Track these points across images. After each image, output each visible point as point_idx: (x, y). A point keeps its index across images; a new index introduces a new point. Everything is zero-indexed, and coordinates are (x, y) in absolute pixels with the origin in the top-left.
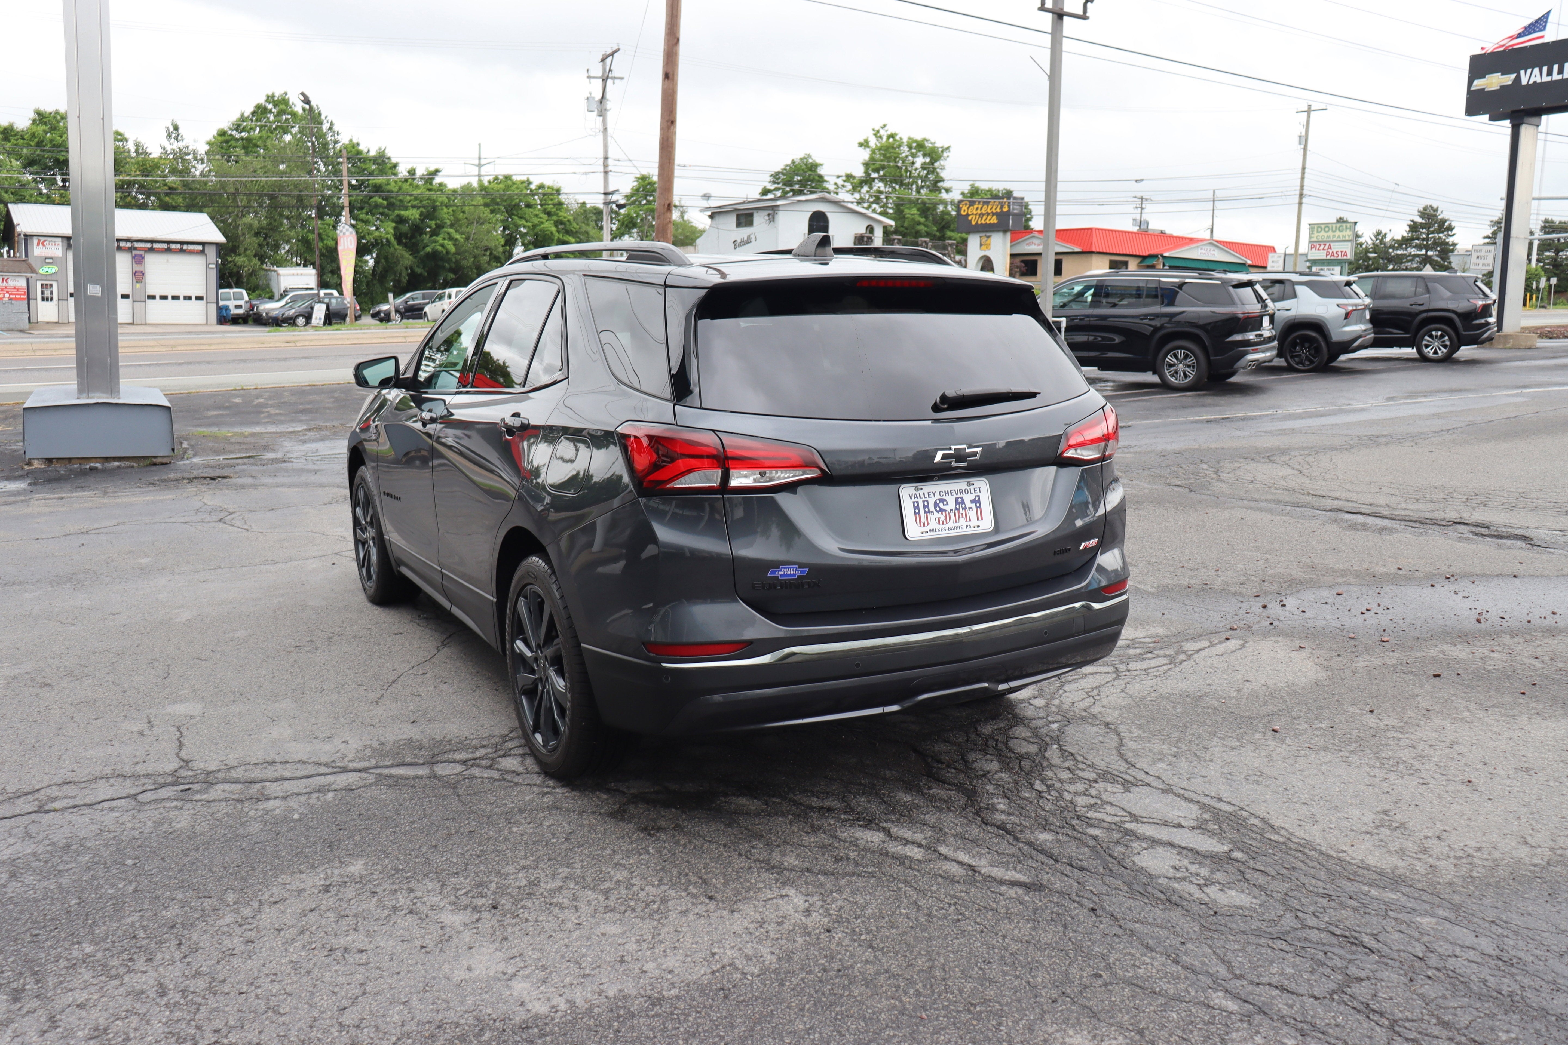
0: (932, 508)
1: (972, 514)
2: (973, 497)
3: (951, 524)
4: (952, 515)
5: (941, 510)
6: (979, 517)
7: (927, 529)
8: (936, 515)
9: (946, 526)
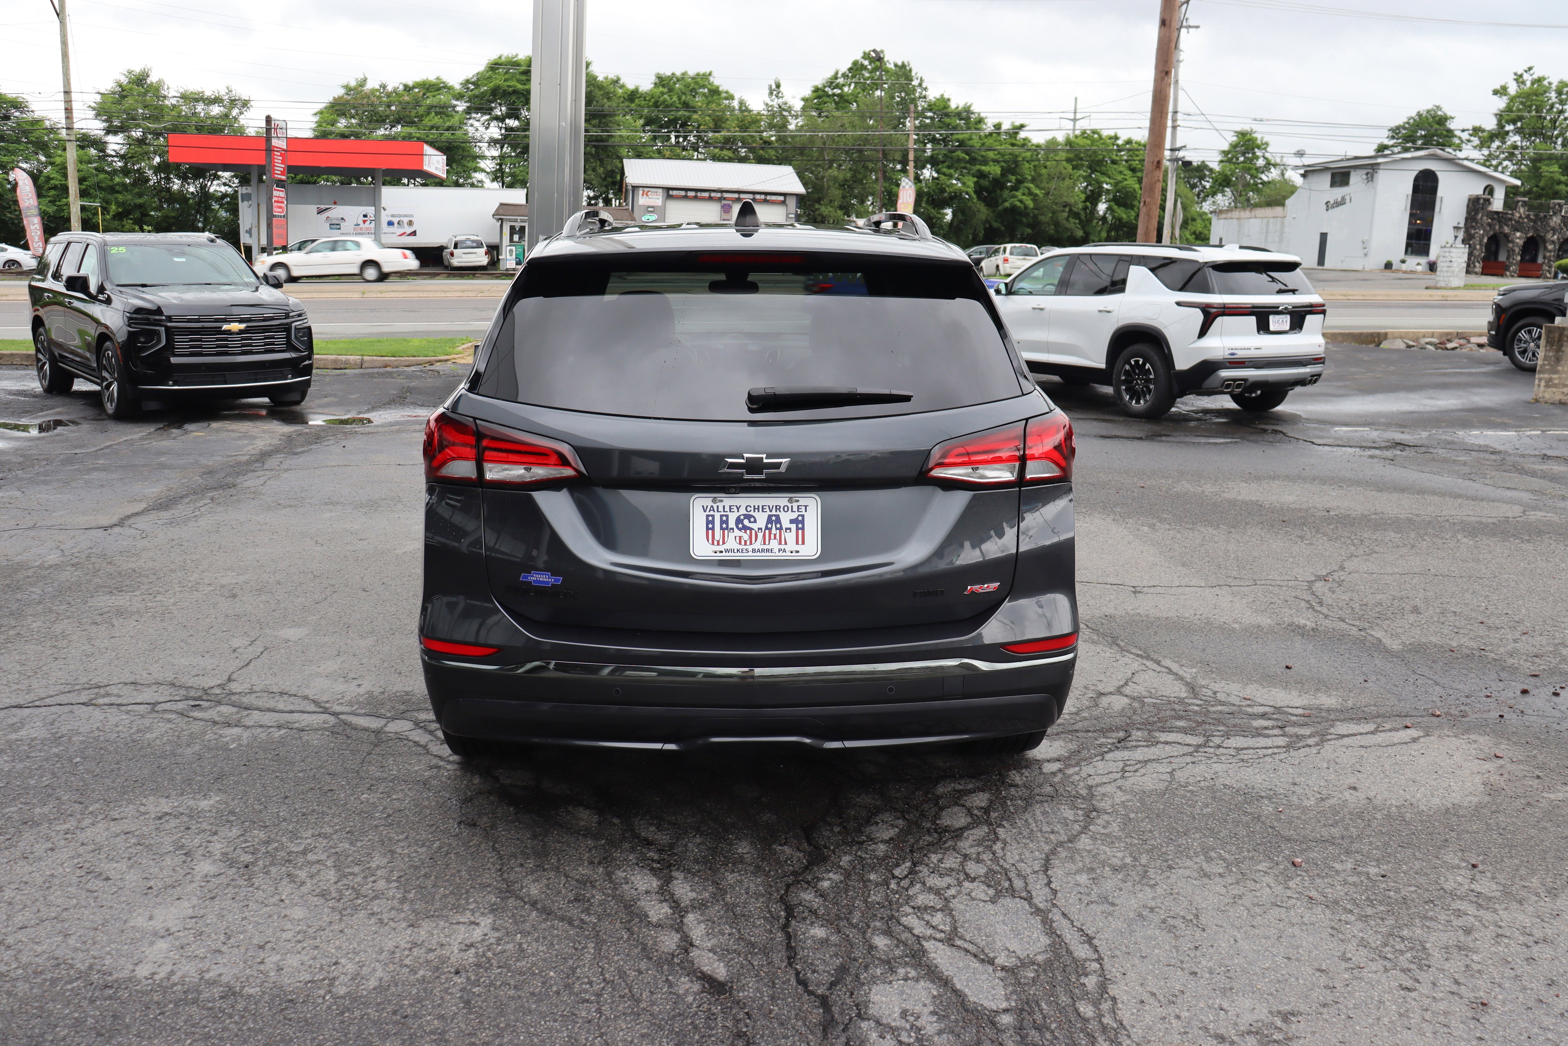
0: (732, 524)
1: (791, 537)
2: (794, 516)
3: (758, 545)
4: (760, 535)
5: (745, 528)
6: (801, 540)
7: (722, 548)
8: (737, 533)
9: (750, 548)
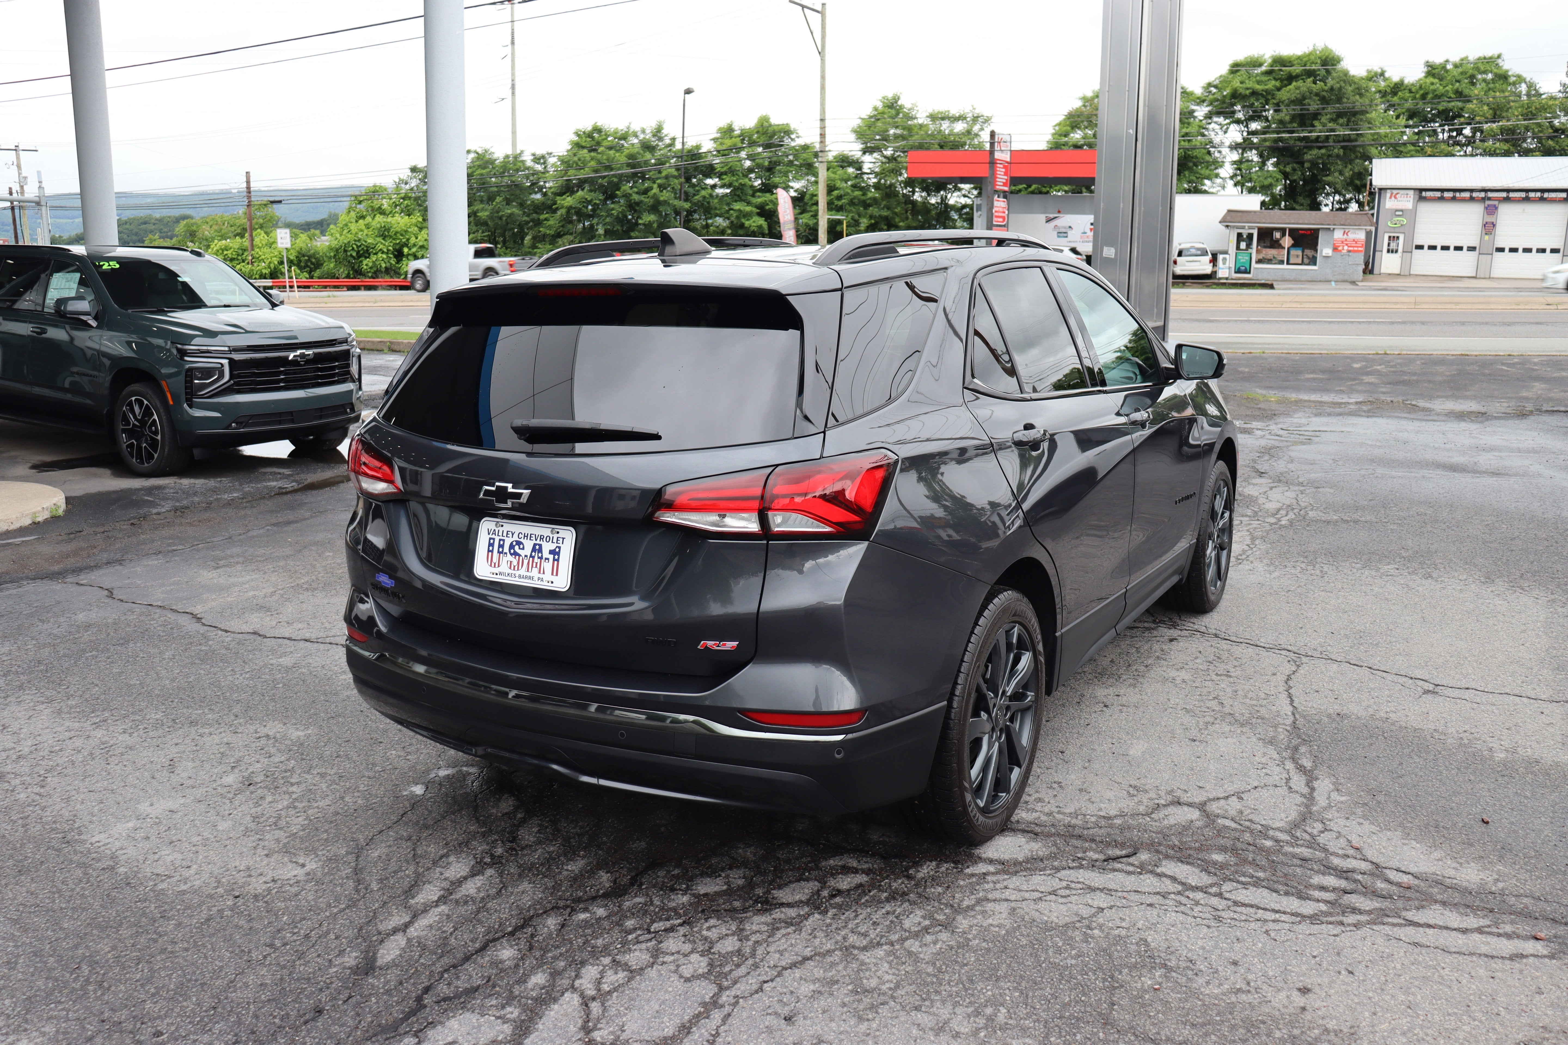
0: (506, 549)
1: (548, 566)
2: (552, 546)
3: (523, 571)
4: (526, 562)
5: (516, 554)
6: (555, 572)
7: (496, 570)
8: (509, 558)
9: (517, 573)
